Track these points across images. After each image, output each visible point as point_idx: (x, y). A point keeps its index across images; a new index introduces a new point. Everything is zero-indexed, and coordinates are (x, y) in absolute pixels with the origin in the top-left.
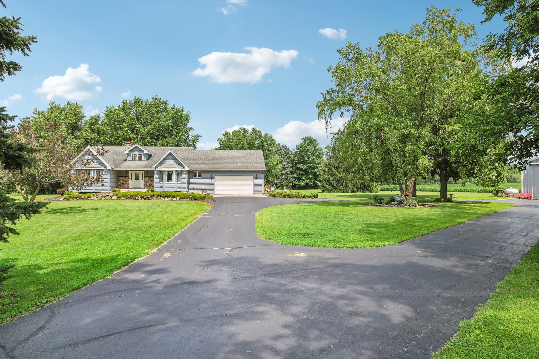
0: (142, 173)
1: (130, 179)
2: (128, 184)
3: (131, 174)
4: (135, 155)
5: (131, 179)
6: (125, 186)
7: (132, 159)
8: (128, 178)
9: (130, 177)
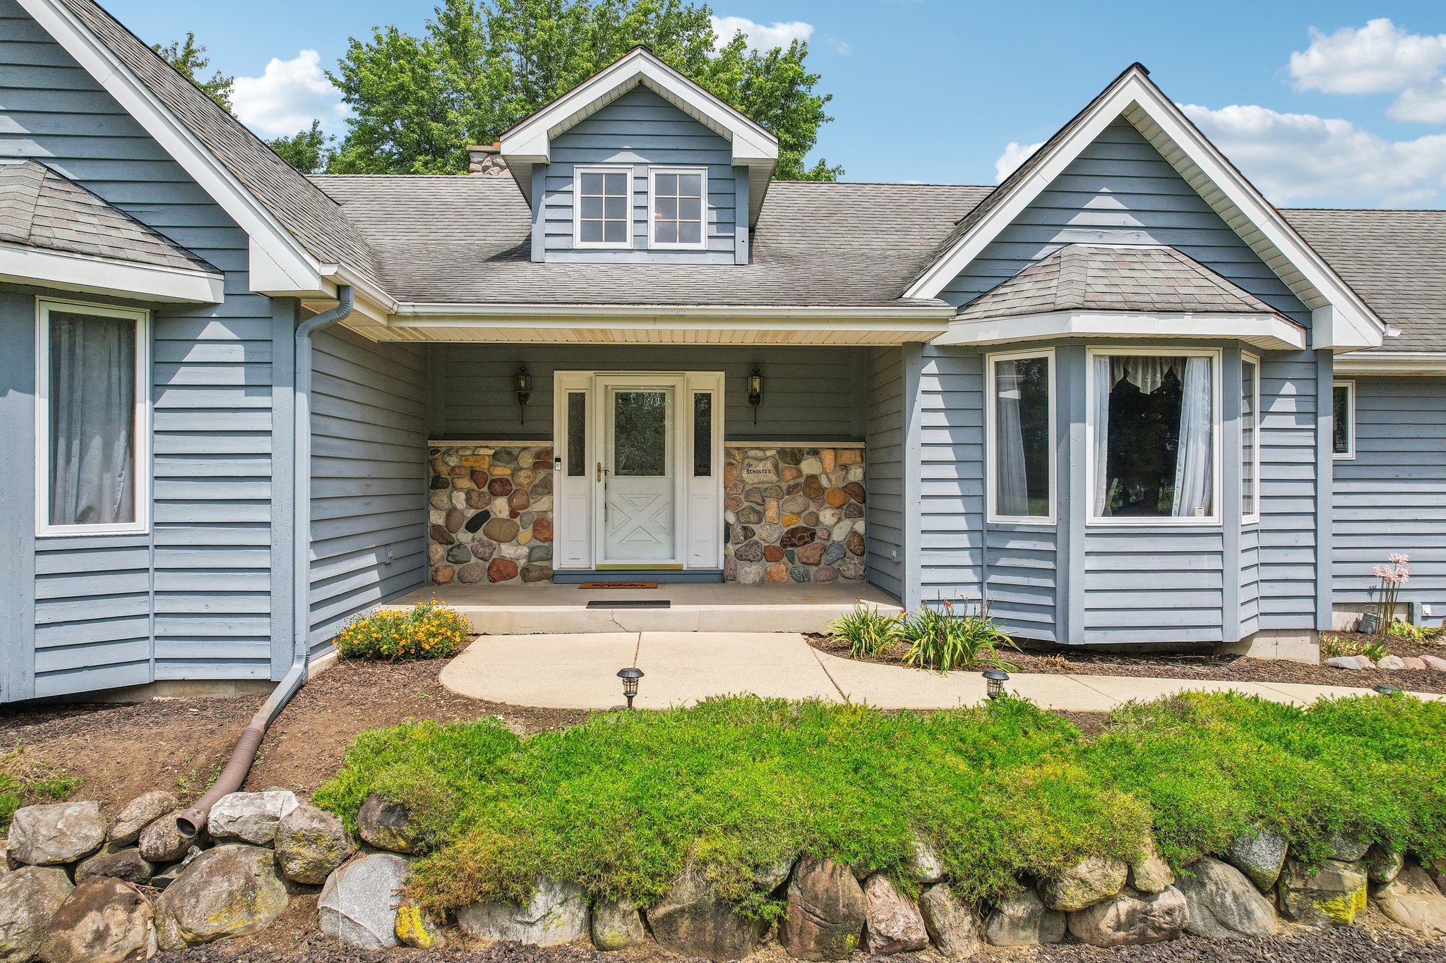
0: (702, 403)
1: (560, 473)
2: (543, 527)
3: (577, 403)
4: (618, 182)
5: (577, 468)
6: (507, 551)
7: (591, 231)
8: (544, 461)
9: (560, 445)
